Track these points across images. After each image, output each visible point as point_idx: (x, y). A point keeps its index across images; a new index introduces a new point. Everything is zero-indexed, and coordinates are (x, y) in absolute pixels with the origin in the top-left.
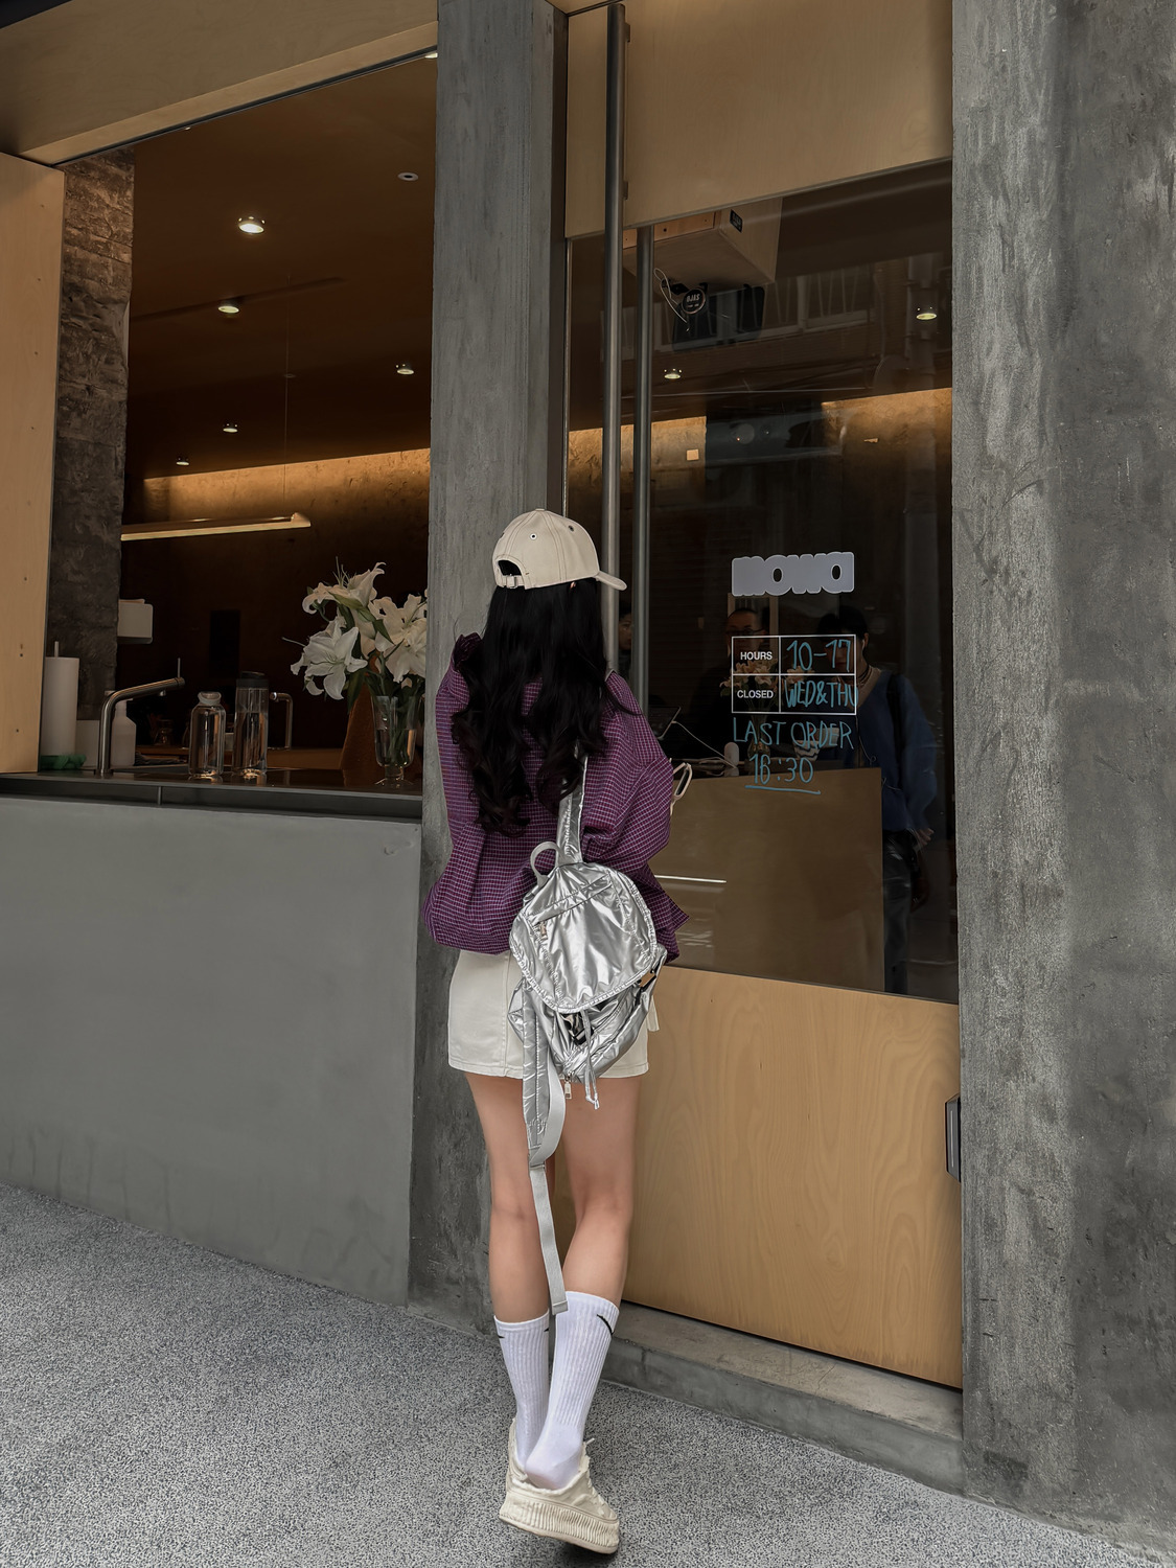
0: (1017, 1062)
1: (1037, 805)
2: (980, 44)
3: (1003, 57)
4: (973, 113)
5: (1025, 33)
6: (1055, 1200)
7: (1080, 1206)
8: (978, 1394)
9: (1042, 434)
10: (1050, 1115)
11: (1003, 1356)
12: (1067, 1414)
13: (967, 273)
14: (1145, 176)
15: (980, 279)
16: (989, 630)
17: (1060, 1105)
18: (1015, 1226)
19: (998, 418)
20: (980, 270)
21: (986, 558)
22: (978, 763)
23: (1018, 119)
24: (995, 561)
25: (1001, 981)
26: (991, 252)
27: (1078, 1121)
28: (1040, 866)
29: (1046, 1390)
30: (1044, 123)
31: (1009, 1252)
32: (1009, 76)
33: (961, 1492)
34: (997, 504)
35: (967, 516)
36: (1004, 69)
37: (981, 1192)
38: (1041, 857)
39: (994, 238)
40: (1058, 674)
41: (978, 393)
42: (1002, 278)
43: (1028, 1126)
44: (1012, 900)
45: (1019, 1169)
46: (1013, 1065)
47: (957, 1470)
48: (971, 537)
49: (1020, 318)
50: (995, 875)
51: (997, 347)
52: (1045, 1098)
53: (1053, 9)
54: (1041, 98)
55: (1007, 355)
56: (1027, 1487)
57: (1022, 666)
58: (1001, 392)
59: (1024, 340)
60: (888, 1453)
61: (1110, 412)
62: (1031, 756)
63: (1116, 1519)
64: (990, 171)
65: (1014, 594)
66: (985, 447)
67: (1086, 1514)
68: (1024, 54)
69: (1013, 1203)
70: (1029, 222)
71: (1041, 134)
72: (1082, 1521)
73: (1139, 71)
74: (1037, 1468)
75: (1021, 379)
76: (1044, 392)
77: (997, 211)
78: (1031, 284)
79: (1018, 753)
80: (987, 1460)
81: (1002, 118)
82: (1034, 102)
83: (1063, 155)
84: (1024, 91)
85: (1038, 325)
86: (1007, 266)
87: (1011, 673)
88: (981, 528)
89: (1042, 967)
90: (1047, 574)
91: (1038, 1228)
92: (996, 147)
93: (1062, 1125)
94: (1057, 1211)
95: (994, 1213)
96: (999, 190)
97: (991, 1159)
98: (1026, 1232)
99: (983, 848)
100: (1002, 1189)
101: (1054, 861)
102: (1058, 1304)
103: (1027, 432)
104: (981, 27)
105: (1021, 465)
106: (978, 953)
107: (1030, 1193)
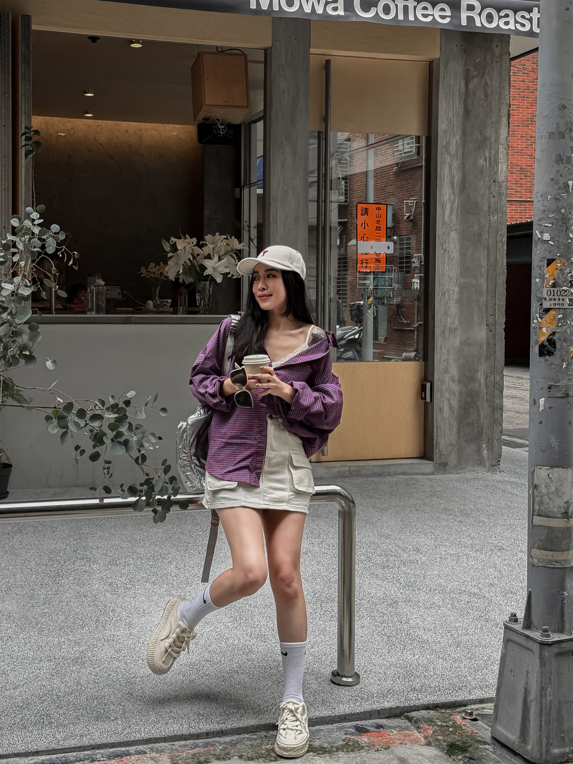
0: (447, 370)
1: (454, 309)
2: (445, 113)
3: (451, 118)
4: (443, 131)
5: (456, 113)
6: (454, 400)
7: (460, 401)
8: (437, 450)
9: (457, 218)
10: (454, 381)
11: (443, 440)
12: (456, 449)
13: (441, 174)
14: (481, 158)
15: (444, 176)
16: (444, 266)
17: (456, 378)
18: (446, 408)
19: (447, 212)
20: (444, 173)
21: (444, 247)
22: (441, 299)
23: (454, 135)
24: (446, 249)
25: (444, 351)
26: (446, 170)
27: (460, 381)
28: (454, 323)
29: (452, 445)
30: (460, 139)
31: (445, 415)
32: (452, 124)
33: (433, 474)
34: (447, 234)
35: (440, 236)
36: (451, 122)
37: (439, 402)
38: (454, 321)
39: (447, 166)
40: (459, 277)
41: (443, 205)
42: (449, 177)
43: (449, 385)
44: (447, 332)
45: (447, 395)
46: (446, 371)
47: (433, 469)
48: (440, 242)
49: (453, 187)
50: (444, 326)
51: (447, 194)
52: (453, 377)
53: (463, 110)
54: (459, 132)
55: (450, 197)
56: (448, 467)
57: (451, 275)
58: (448, 206)
59: (454, 194)
60: (416, 471)
61: (472, 215)
62: (453, 297)
63: (465, 469)
64: (447, 147)
65: (450, 257)
66: (444, 220)
67: (460, 469)
68: (455, 119)
69: (446, 402)
70: (455, 164)
71: (459, 141)
72: (458, 471)
73: (481, 132)
74: (449, 463)
75: (452, 204)
76: (458, 207)
77: (448, 159)
78: (456, 180)
79: (450, 297)
80: (439, 465)
81: (450, 135)
82: (458, 133)
83: (464, 148)
84: (455, 129)
85: (457, 190)
86: (450, 174)
87: (449, 277)
88: (443, 240)
89: (453, 347)
90: (457, 253)
91: (451, 408)
92: (448, 142)
93: (456, 383)
94: (455, 403)
95: (442, 406)
96: (449, 154)
97: (441, 394)
98: (448, 409)
99: (441, 320)
100: (443, 401)
101: (457, 322)
102: (454, 425)
103: (454, 217)
104: (446, 109)
105: (452, 225)
106: (439, 345)
107: (450, 400)
